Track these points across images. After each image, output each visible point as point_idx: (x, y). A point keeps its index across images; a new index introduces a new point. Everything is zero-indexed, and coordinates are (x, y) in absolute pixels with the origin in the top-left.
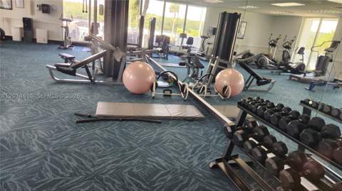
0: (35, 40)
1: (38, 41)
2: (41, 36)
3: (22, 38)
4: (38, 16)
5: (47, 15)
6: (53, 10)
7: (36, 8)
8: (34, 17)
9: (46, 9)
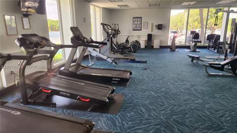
0: (153, 46)
1: (154, 47)
2: (156, 44)
3: (146, 46)
4: (155, 32)
5: (160, 30)
6: (164, 27)
7: (154, 27)
8: (153, 33)
9: (160, 27)
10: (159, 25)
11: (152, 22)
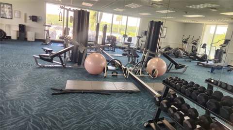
0: (27, 38)
1: (28, 40)
2: (30, 36)
3: (18, 38)
4: (29, 23)
5: (35, 22)
6: (39, 20)
7: (28, 18)
8: (26, 24)
9: (34, 19)
10: (33, 17)
11: (25, 12)
